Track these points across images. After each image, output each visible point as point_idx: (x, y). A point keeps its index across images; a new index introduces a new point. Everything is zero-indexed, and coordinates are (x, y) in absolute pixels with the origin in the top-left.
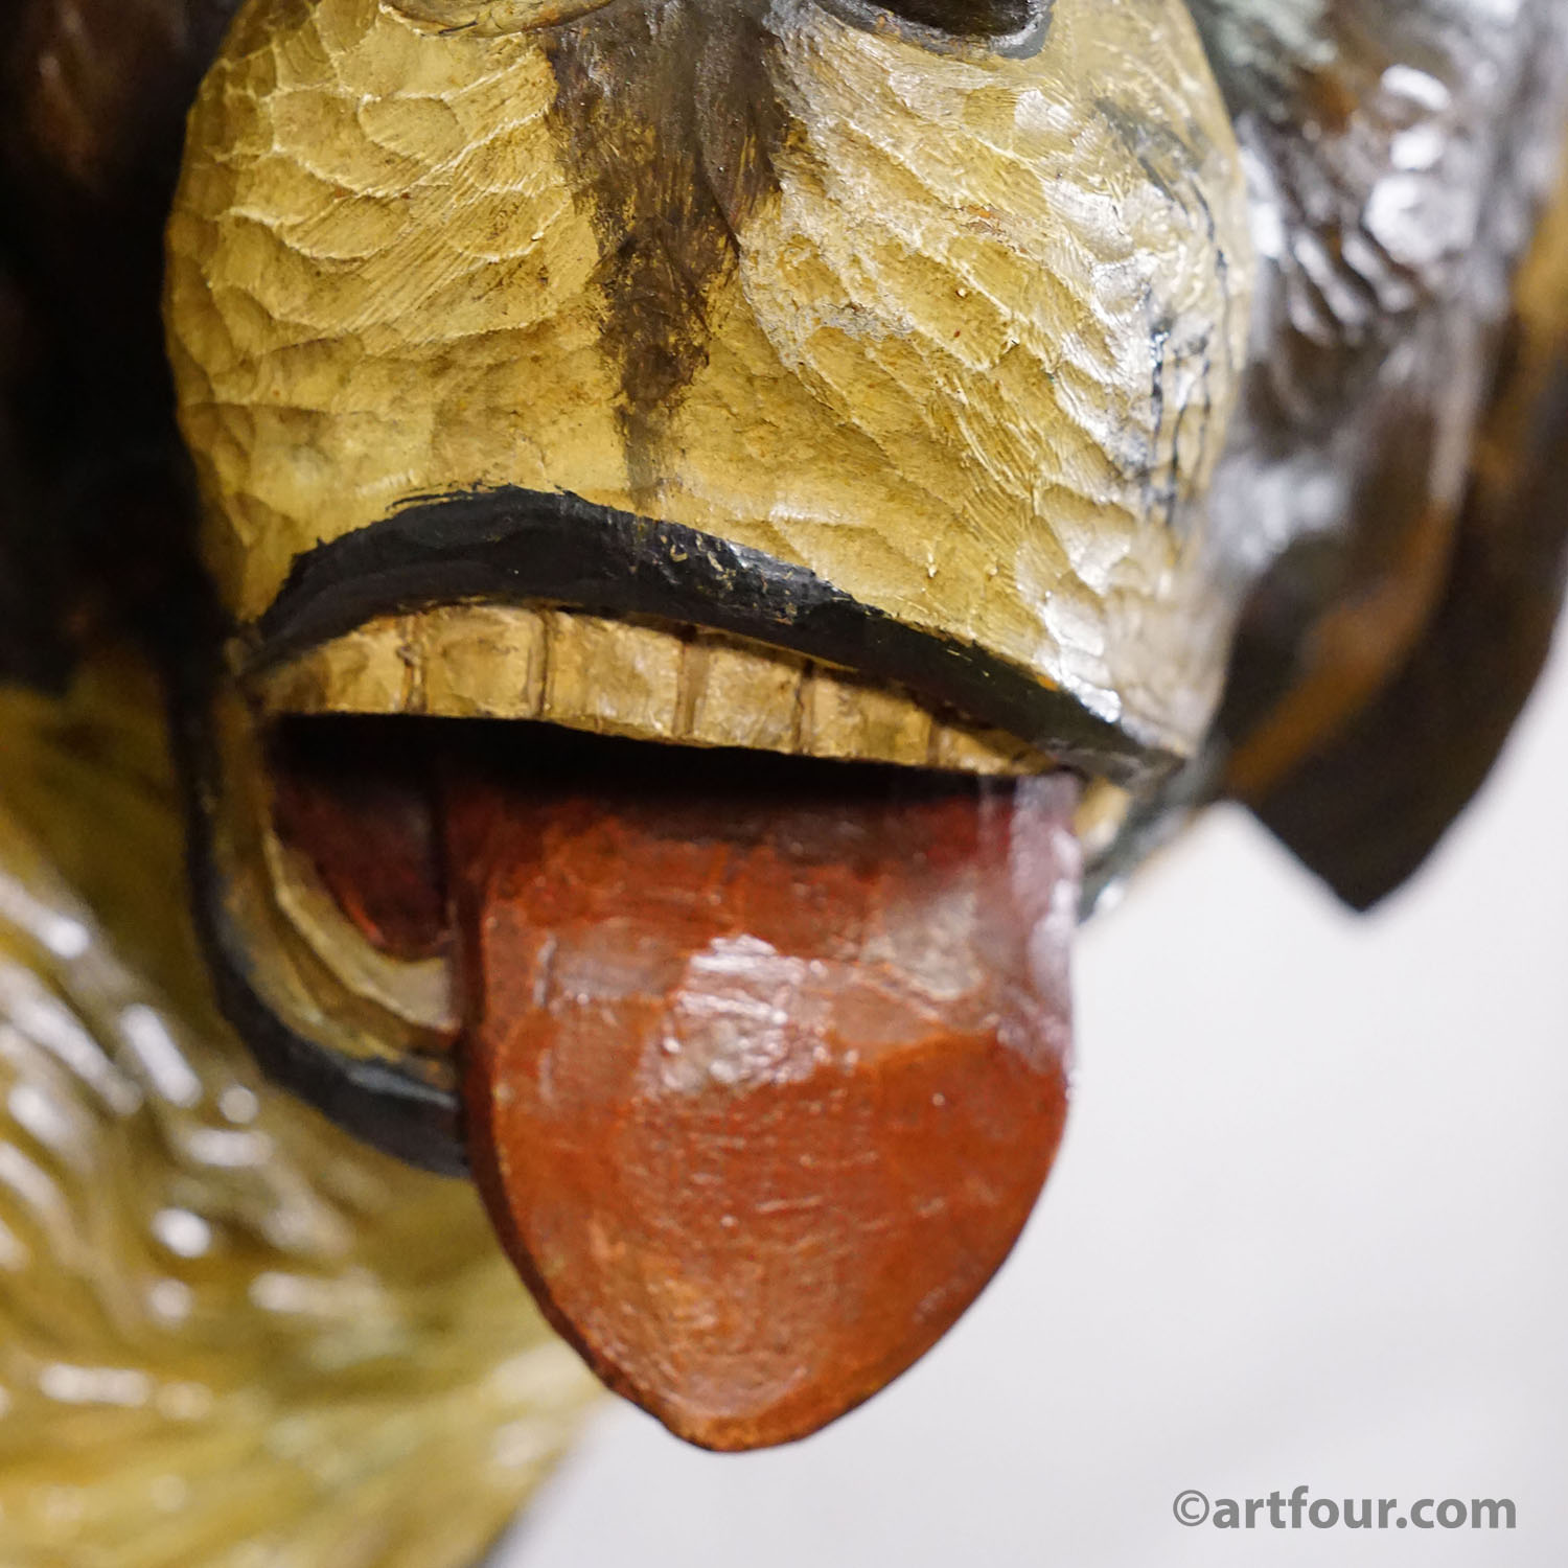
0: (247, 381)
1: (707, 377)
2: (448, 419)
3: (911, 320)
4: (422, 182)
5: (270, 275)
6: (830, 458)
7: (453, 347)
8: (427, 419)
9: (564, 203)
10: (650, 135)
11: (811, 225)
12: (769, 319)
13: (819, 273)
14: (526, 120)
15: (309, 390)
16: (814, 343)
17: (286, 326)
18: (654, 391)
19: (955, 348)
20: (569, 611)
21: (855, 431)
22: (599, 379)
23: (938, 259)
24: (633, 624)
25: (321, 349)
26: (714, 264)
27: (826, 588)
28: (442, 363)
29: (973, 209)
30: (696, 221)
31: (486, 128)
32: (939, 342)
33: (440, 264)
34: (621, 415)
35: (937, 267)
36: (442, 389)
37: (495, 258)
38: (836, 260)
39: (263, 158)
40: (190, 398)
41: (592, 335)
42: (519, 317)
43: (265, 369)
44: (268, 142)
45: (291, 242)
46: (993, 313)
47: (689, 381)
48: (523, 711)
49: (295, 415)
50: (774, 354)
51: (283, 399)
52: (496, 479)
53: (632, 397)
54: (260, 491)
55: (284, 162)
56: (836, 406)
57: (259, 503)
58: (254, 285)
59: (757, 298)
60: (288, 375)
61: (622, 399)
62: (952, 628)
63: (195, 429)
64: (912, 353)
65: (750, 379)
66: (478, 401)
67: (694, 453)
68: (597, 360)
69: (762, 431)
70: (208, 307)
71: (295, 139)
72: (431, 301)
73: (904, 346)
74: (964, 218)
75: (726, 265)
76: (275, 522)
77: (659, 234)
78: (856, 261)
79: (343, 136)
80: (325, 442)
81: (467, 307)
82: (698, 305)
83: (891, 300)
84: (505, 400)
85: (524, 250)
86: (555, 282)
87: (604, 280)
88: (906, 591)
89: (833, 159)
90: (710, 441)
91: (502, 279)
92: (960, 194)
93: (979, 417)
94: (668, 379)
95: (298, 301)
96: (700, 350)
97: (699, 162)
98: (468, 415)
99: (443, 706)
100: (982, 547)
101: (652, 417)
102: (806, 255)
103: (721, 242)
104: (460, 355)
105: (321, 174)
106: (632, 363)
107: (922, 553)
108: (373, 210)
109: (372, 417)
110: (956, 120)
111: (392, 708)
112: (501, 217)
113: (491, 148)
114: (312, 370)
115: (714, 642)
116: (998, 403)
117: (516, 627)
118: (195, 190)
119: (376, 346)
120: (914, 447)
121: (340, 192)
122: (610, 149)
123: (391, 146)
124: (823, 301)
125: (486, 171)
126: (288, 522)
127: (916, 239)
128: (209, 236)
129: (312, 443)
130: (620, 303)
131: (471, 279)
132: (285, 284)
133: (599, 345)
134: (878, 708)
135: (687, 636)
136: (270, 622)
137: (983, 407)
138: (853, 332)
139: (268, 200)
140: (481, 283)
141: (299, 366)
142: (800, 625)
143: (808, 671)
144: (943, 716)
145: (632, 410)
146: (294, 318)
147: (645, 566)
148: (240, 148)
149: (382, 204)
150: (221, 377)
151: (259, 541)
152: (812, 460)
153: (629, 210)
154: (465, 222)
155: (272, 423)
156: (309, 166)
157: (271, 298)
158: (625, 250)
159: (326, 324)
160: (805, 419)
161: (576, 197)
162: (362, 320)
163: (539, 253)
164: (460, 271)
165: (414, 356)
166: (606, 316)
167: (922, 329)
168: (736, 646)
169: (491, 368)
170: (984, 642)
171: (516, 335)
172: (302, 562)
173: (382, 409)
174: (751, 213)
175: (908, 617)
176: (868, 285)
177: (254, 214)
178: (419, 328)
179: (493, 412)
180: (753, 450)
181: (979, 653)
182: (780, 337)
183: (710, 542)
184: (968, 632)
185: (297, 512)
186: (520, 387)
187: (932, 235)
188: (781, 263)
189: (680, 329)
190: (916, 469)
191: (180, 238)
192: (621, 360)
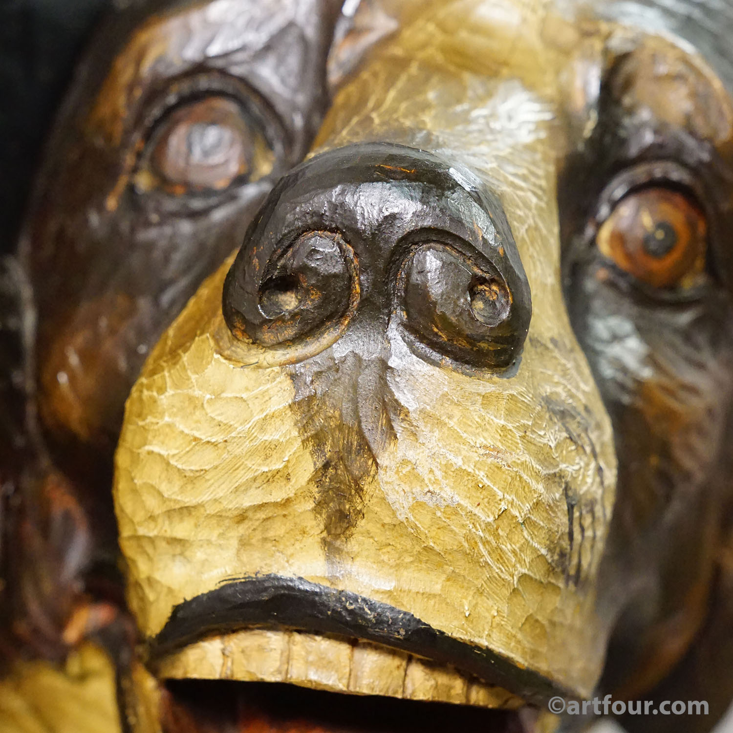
0: (152, 525)
1: (361, 523)
2: (244, 543)
3: (457, 498)
4: (233, 435)
5: (163, 476)
6: (420, 561)
7: (246, 510)
8: (234, 543)
9: (298, 443)
10: (337, 414)
11: (411, 455)
12: (392, 498)
13: (414, 476)
14: (281, 407)
15: (181, 529)
16: (412, 509)
17: (170, 500)
18: (339, 531)
19: (476, 511)
20: (300, 632)
21: (432, 549)
22: (315, 526)
23: (470, 470)
24: (329, 637)
25: (186, 511)
26: (367, 473)
27: (419, 621)
28: (242, 517)
29: (486, 447)
30: (358, 453)
31: (262, 410)
32: (470, 508)
33: (241, 472)
34: (324, 541)
35: (469, 474)
36: (242, 529)
37: (266, 469)
38: (422, 471)
39: (161, 423)
40: (126, 532)
41: (311, 505)
42: (278, 495)
43: (160, 520)
44: (162, 417)
45: (173, 462)
46: (494, 495)
47: (355, 526)
48: (278, 678)
49: (174, 541)
50: (394, 513)
51: (168, 534)
52: (265, 571)
53: (329, 533)
54: (157, 576)
55: (169, 425)
56: (423, 537)
57: (158, 582)
58: (154, 482)
59: (386, 488)
60: (171, 523)
61: (325, 534)
62: (477, 640)
63: (129, 549)
64: (457, 514)
65: (383, 525)
66: (259, 535)
67: (358, 559)
68: (312, 516)
69: (389, 549)
70: (135, 491)
71: (175, 415)
72: (237, 489)
73: (454, 510)
74: (482, 451)
75: (372, 473)
76: (165, 590)
77: (341, 458)
78: (431, 471)
79: (197, 413)
80: (188, 553)
81: (253, 491)
82: (359, 490)
83: (448, 489)
84: (271, 534)
85: (279, 466)
86: (293, 480)
87: (317, 479)
88: (456, 623)
89: (421, 424)
90: (365, 553)
91: (270, 478)
92: (480, 440)
93: (488, 542)
94: (345, 525)
95: (176, 489)
96: (360, 512)
97: (360, 426)
98: (254, 541)
99: (241, 675)
100: (490, 603)
101: (338, 543)
102: (409, 468)
103: (370, 462)
104: (250, 514)
105: (187, 431)
106: (329, 517)
107: (462, 606)
108: (210, 447)
109: (209, 542)
110: (478, 406)
111: (217, 676)
112: (269, 450)
113: (265, 419)
114: (182, 520)
115: (365, 646)
116: (497, 536)
117: (275, 640)
118: (130, 435)
119: (212, 510)
120: (459, 556)
121: (196, 439)
122: (320, 421)
123: (219, 418)
124: (417, 489)
125: (262, 429)
126: (170, 591)
127: (459, 462)
128: (135, 459)
129: (182, 554)
130: (325, 491)
131: (255, 479)
132: (170, 481)
133: (314, 509)
134: (443, 679)
135: (354, 644)
136: (163, 636)
137: (490, 538)
138: (431, 504)
139: (163, 443)
140: (259, 481)
141: (176, 519)
142: (407, 639)
143: (410, 660)
144: (471, 680)
145: (329, 539)
146: (174, 497)
147: (334, 611)
148: (150, 419)
149: (215, 445)
150: (140, 524)
151: (157, 599)
152: (412, 562)
153: (328, 448)
154: (252, 453)
155: (164, 544)
156: (181, 427)
157: (164, 487)
158: (326, 466)
159: (189, 499)
160: (408, 544)
161: (303, 442)
162: (205, 498)
163: (286, 467)
164: (250, 475)
165: (229, 514)
166: (317, 496)
167: (462, 502)
168: (376, 648)
169: (265, 520)
170: (491, 647)
171: (276, 504)
172: (177, 609)
173: (214, 538)
174: (384, 449)
175: (456, 635)
176: (436, 482)
177: (156, 449)
178: (231, 502)
179: (265, 540)
180: (385, 558)
181: (489, 651)
182: (397, 506)
183: (364, 600)
184: (484, 642)
185: (175, 587)
186: (278, 529)
187: (466, 460)
188: (397, 472)
189: (350, 501)
190: (462, 567)
191: (122, 459)
192: (324, 516)
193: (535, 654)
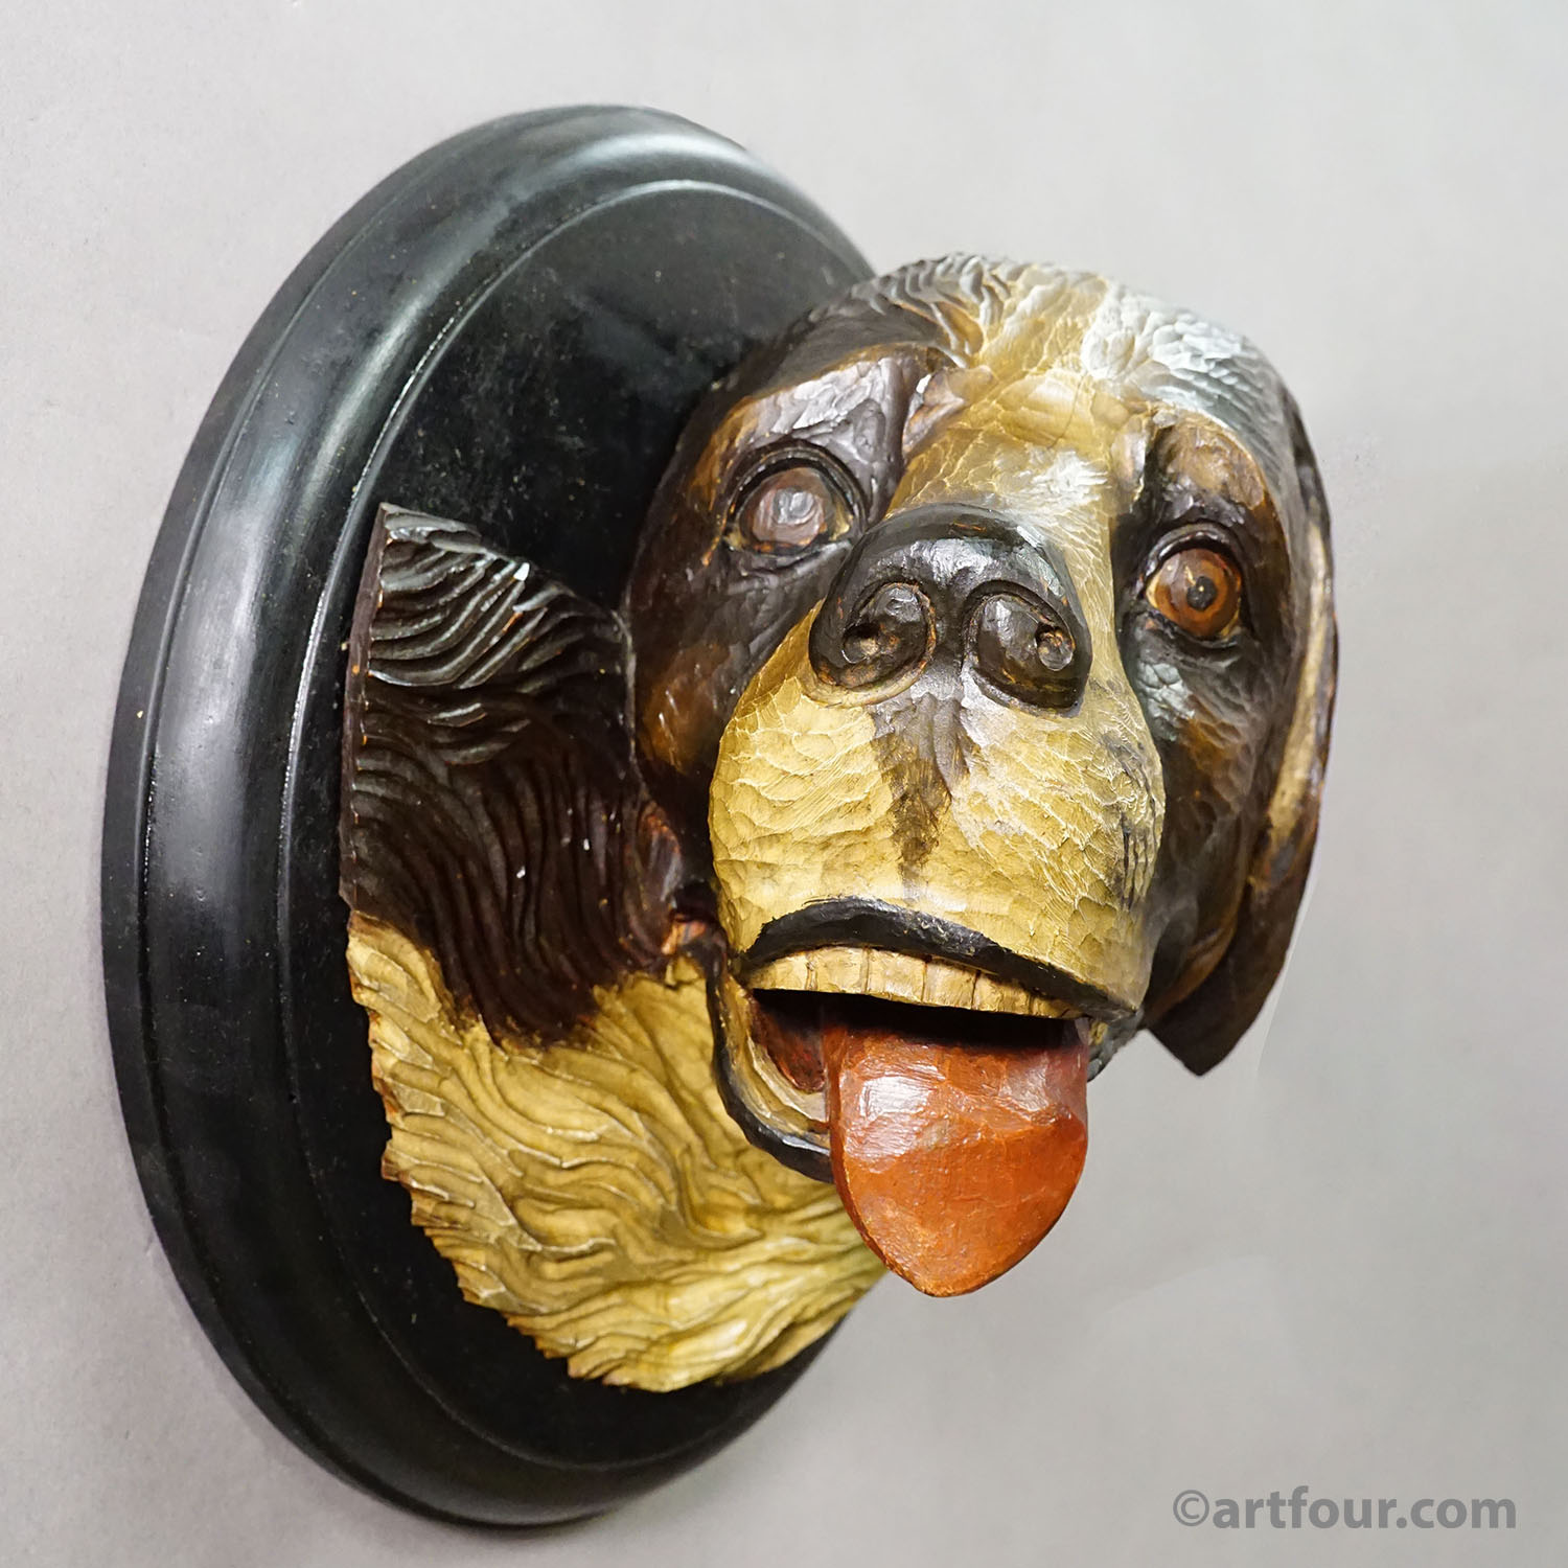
0: (744, 851)
1: (935, 850)
2: (828, 868)
3: (1024, 828)
4: (819, 768)
5: (754, 807)
6: (990, 885)
7: (830, 838)
8: (819, 867)
9: (878, 776)
10: (914, 750)
11: (982, 788)
12: (964, 827)
13: (984, 807)
14: (863, 743)
15: (771, 855)
16: (982, 838)
17: (761, 828)
18: (915, 857)
19: (1042, 839)
20: (878, 949)
21: (1000, 874)
22: (894, 853)
23: (1036, 802)
24: (905, 954)
25: (775, 838)
26: (941, 804)
27: (988, 940)
28: (826, 844)
29: (1051, 781)
30: (933, 785)
31: (845, 746)
32: (1036, 837)
33: (825, 803)
34: (901, 867)
35: (1035, 805)
36: (826, 855)
37: (848, 800)
38: (993, 803)
39: (753, 758)
40: (719, 857)
41: (890, 833)
42: (859, 824)
43: (751, 846)
44: (754, 753)
45: (763, 793)
46: (1059, 825)
47: (929, 853)
48: (859, 991)
49: (764, 865)
50: (966, 841)
51: (759, 859)
52: (848, 893)
53: (906, 860)
54: (748, 897)
55: (760, 760)
56: (992, 864)
57: (749, 902)
58: (747, 812)
59: (958, 818)
60: (761, 849)
61: (902, 860)
62: (1040, 957)
63: (723, 872)
64: (1023, 842)
65: (956, 852)
66: (841, 861)
67: (932, 883)
68: (891, 843)
69: (961, 874)
70: (728, 820)
71: (765, 750)
72: (822, 819)
73: (1021, 839)
74: (1047, 785)
75: (946, 804)
76: (755, 909)
77: (917, 791)
78: (1001, 803)
79: (786, 748)
80: (776, 877)
81: (836, 821)
82: (934, 820)
83: (1016, 820)
84: (852, 860)
85: (861, 797)
86: (873, 810)
87: (895, 809)
88: (1021, 942)
89: (992, 760)
90: (938, 878)
91: (852, 809)
92: (1046, 775)
93: (1052, 868)
94: (921, 852)
95: (766, 818)
96: (934, 840)
97: (935, 761)
98: (836, 866)
99: (824, 988)
100: (1053, 923)
101: (914, 868)
102: (980, 800)
103: (944, 794)
104: (834, 841)
105: (776, 766)
106: (906, 845)
107: (1027, 925)
108: (798, 781)
109: (796, 866)
110: (1043, 743)
111: (803, 988)
112: (851, 783)
113: (848, 754)
114: (771, 846)
115: (937, 962)
116: (1060, 863)
117: (856, 956)
118: (723, 768)
119: (798, 837)
120: (1025, 880)
121: (784, 773)
122: (898, 756)
123: (805, 754)
124: (987, 819)
125: (845, 764)
126: (760, 910)
127: (1025, 794)
128: (729, 790)
129: (771, 877)
130: (902, 821)
131: (839, 809)
132: (760, 811)
133: (892, 838)
134: (1008, 992)
135: (927, 960)
136: (752, 951)
137: (1055, 865)
138: (1000, 832)
139: (754, 776)
140: (842, 811)
141: (766, 845)
142: (976, 956)
143: (978, 975)
144: (1033, 993)
145: (906, 865)
146: (764, 825)
147: (910, 930)
148: (742, 754)
149: (802, 778)
150: (733, 849)
151: (748, 918)
152: (982, 886)
153: (905, 781)
154: (836, 785)
155: (755, 868)
156: (771, 762)
157: (755, 817)
158: (904, 798)
159: (778, 828)
160: (978, 869)
161: (883, 775)
162: (792, 826)
163: (867, 798)
164: (834, 806)
165: (814, 841)
166: (895, 825)
167: (1029, 832)
168: (947, 964)
169: (847, 847)
170: (1053, 963)
171: (858, 833)
172: (766, 927)
173: (800, 863)
174: (957, 782)
175: (1021, 953)
176: (1005, 813)
177: (748, 782)
178: (816, 830)
179: (847, 865)
180: (957, 882)
181: (1051, 967)
182: (969, 834)
183: (938, 920)
184: (1046, 959)
185: (765, 907)
186: (859, 855)
187: (1033, 792)
188: (969, 804)
189: (926, 830)
190: (1028, 891)
191: (716, 790)
192: (902, 844)
193: (1092, 970)
